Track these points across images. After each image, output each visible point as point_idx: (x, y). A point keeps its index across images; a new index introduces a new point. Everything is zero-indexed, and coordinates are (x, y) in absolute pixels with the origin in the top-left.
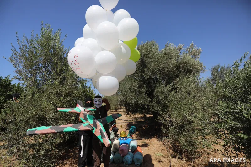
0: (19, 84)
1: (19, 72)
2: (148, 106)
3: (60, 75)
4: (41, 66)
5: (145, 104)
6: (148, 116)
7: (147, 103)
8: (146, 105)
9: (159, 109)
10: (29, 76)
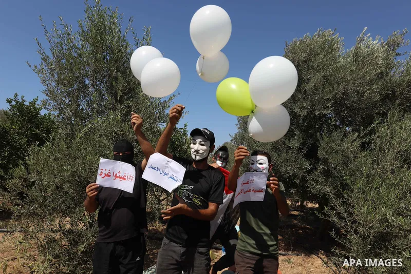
0: (50, 115)
1: (50, 93)
2: (304, 179)
3: (121, 102)
4: (89, 84)
5: (295, 176)
6: (310, 205)
7: (301, 174)
8: (298, 178)
9: (328, 189)
10: (67, 101)
